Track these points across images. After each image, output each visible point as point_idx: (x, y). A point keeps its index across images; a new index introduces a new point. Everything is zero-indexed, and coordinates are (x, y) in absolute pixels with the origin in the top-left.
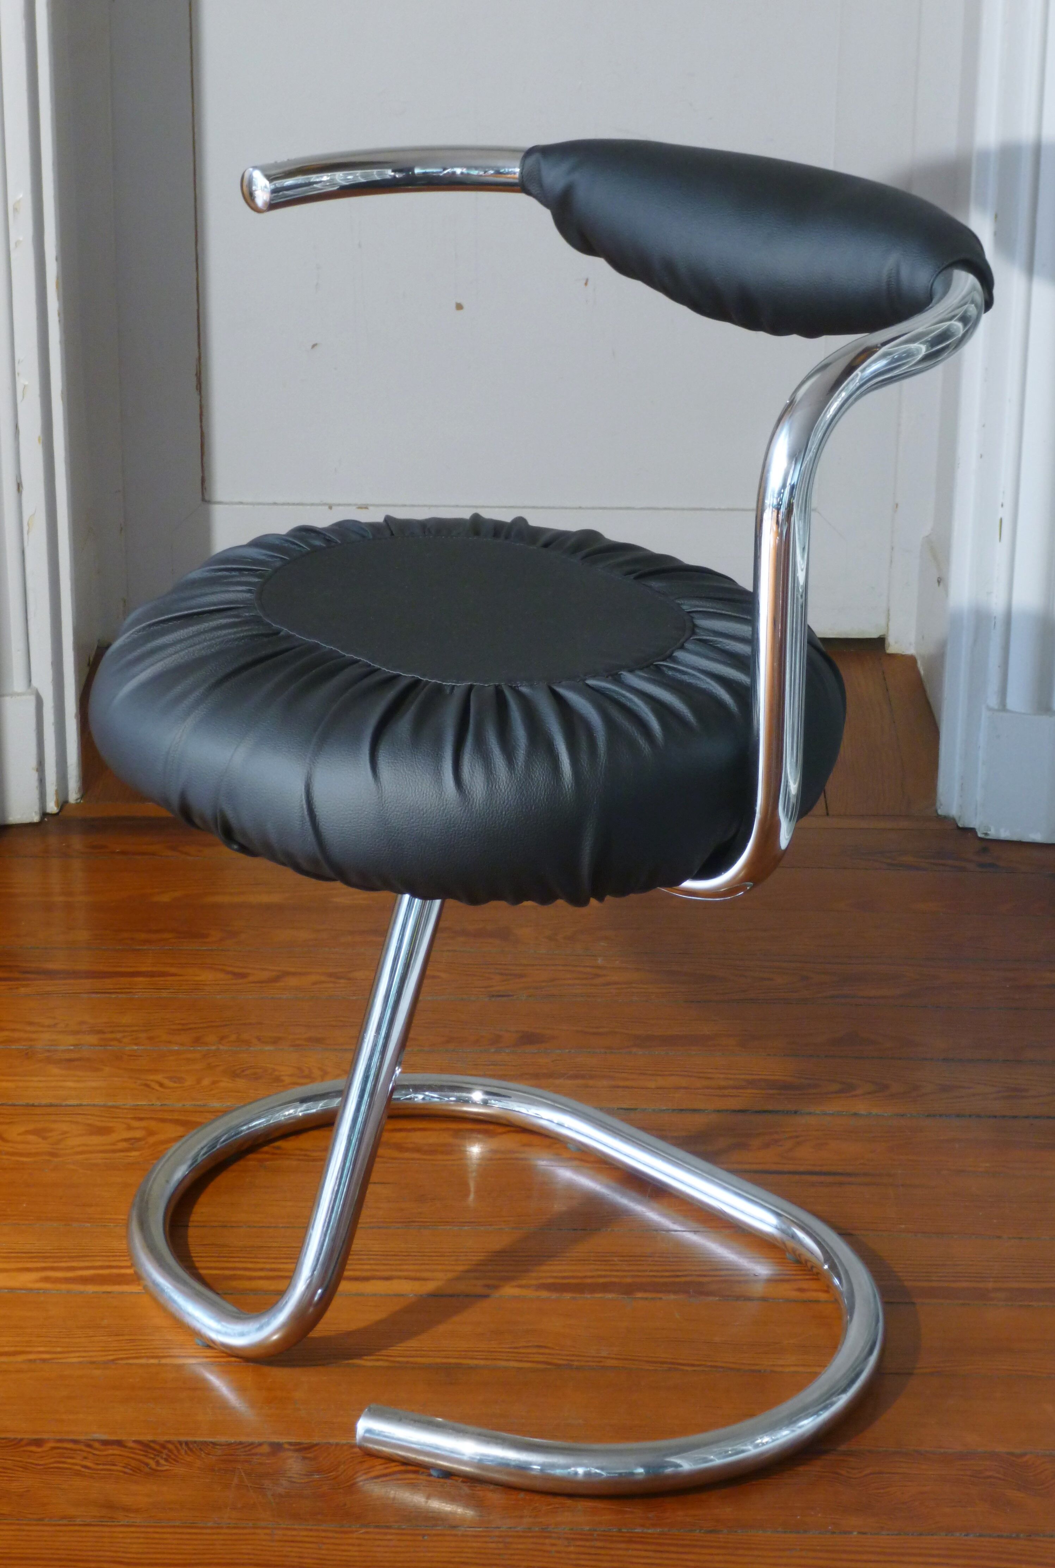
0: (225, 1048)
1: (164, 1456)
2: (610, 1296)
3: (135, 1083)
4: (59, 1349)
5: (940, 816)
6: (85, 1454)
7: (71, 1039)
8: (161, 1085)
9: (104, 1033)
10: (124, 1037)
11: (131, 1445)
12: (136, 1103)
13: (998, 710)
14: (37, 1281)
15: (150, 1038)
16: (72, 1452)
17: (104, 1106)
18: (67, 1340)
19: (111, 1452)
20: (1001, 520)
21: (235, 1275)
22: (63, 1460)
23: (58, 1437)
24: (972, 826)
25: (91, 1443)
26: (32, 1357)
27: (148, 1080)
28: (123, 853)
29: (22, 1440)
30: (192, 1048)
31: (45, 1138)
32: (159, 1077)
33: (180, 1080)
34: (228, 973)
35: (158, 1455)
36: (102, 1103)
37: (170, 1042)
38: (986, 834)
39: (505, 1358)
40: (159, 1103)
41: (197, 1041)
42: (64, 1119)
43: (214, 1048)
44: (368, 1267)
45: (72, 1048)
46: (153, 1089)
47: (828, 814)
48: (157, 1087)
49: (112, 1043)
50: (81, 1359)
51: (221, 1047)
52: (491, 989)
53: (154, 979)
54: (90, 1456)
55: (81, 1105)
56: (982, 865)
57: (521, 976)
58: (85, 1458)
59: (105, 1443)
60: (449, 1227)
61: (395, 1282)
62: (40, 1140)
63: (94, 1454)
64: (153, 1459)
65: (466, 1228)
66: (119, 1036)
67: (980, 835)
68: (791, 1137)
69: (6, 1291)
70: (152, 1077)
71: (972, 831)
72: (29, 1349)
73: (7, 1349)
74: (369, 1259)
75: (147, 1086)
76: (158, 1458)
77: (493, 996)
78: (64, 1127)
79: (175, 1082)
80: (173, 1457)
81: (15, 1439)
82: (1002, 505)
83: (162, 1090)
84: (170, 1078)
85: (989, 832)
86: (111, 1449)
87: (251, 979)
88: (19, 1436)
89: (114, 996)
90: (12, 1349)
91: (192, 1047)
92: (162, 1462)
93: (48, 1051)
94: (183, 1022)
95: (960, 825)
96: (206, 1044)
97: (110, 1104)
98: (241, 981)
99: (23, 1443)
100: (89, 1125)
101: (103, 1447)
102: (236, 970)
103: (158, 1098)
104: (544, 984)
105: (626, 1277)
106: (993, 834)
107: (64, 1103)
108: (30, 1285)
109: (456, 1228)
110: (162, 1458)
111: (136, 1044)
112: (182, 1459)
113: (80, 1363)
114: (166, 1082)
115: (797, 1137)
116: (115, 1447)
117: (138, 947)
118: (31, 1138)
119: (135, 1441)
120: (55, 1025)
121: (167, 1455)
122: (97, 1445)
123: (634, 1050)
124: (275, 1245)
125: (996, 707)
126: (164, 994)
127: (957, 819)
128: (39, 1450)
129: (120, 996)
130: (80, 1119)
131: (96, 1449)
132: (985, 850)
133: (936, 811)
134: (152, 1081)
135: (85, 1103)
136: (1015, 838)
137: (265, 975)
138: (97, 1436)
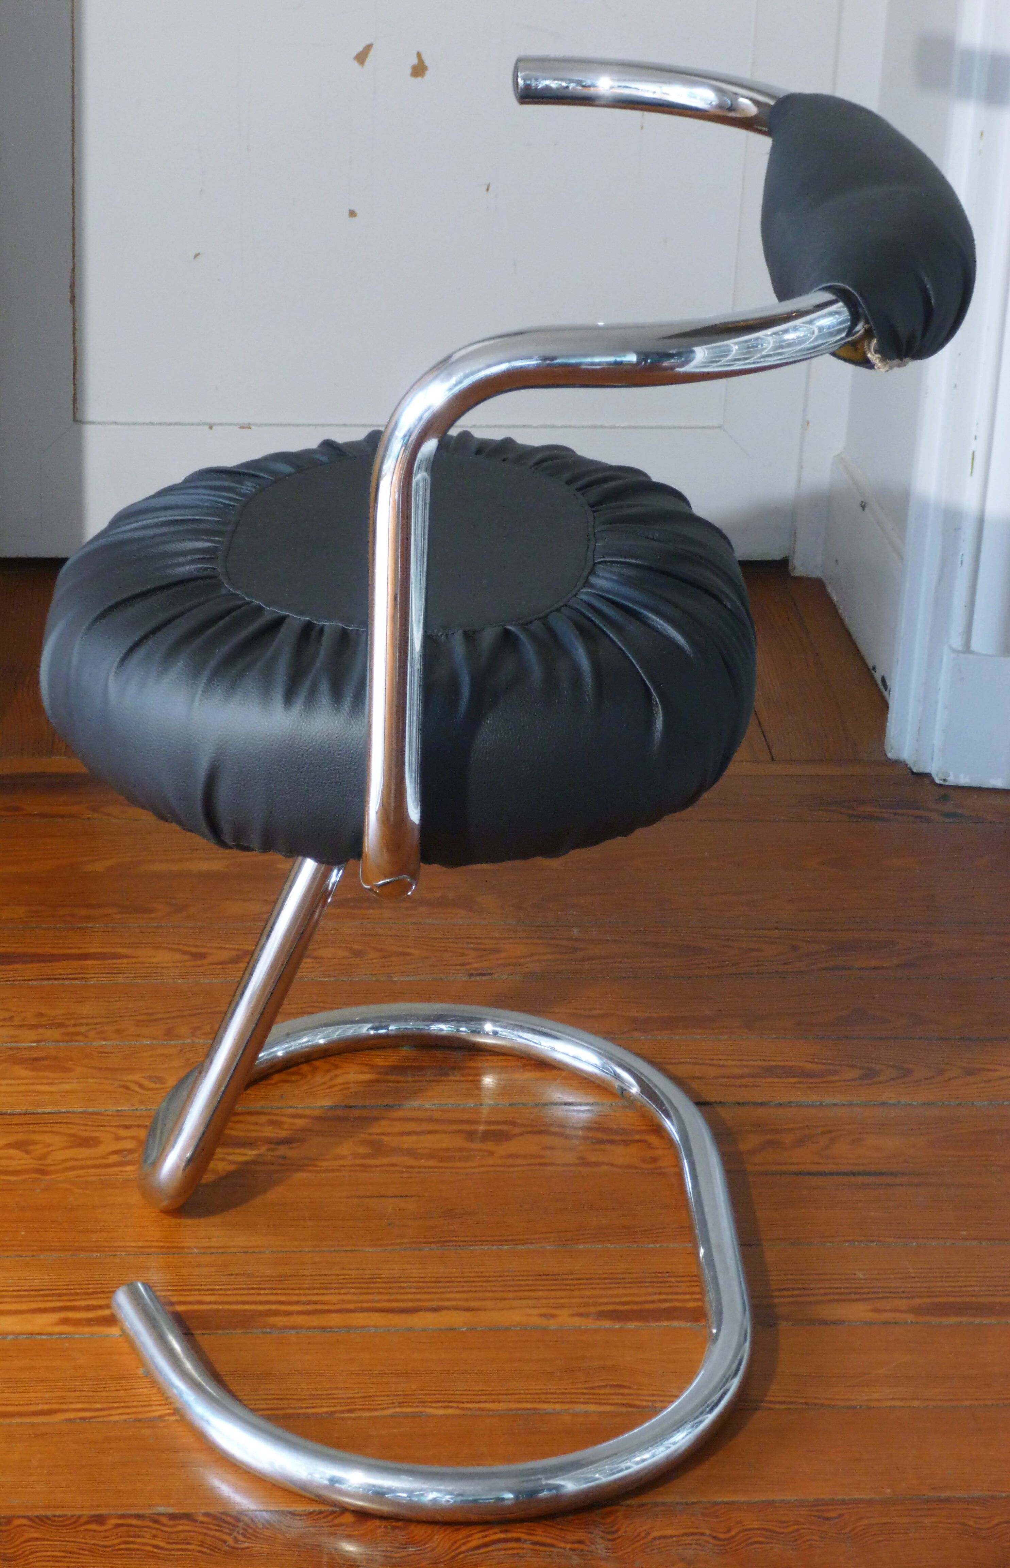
0: (201, 1041)
1: (241, 1531)
2: (676, 1324)
3: (112, 1084)
4: (98, 1406)
5: (890, 760)
6: (154, 1532)
7: (33, 1035)
8: (141, 1086)
9: (66, 1026)
10: (89, 1030)
11: (201, 1518)
12: (118, 1109)
13: (962, 652)
14: (56, 1324)
15: (118, 1031)
16: (138, 1529)
17: (84, 1113)
18: (104, 1394)
19: (181, 1528)
20: (974, 453)
21: (270, 1310)
22: (131, 1539)
23: (120, 1513)
24: (927, 771)
25: (157, 1517)
26: (71, 1415)
27: (125, 1081)
28: (42, 815)
29: (80, 1516)
30: (165, 1042)
31: (27, 1152)
32: (137, 1077)
33: (161, 1080)
34: (185, 953)
35: (235, 1530)
36: (81, 1110)
37: (139, 1036)
38: (945, 780)
39: (582, 1400)
40: (143, 1108)
41: (169, 1033)
42: (45, 1129)
43: (188, 1041)
44: (410, 1297)
45: (35, 1044)
46: (133, 1091)
47: (773, 759)
48: (137, 1089)
49: (78, 1038)
50: (124, 1417)
51: (197, 1041)
52: (467, 967)
53: (106, 962)
54: (159, 1533)
55: (59, 1113)
56: (946, 815)
57: (497, 951)
58: (155, 1536)
59: (173, 1517)
60: (486, 1247)
61: (443, 1313)
62: (24, 1155)
63: (164, 1531)
64: (230, 1534)
65: (506, 1247)
66: (83, 1029)
67: (937, 781)
68: (823, 1133)
69: (25, 1336)
70: (130, 1077)
71: (928, 776)
72: (65, 1407)
73: (40, 1407)
74: (411, 1287)
75: (127, 1088)
76: (235, 1534)
77: (472, 975)
78: (47, 1138)
79: (155, 1083)
80: (250, 1531)
81: (73, 1516)
82: (975, 438)
83: (143, 1092)
84: (150, 1078)
85: (948, 778)
86: (182, 1525)
87: (210, 959)
88: (77, 1513)
89: (67, 982)
90: (46, 1407)
91: (165, 1040)
92: (240, 1537)
93: (11, 1049)
94: (149, 1011)
95: (915, 770)
96: (179, 1037)
97: (91, 1110)
98: (198, 963)
99: (82, 1520)
100: (74, 1135)
101: (171, 1523)
102: (193, 950)
103: (142, 1102)
104: (522, 960)
105: (689, 1300)
106: (952, 780)
107: (40, 1111)
108: (50, 1329)
109: (494, 1248)
110: (238, 1533)
111: (104, 1039)
112: (261, 1534)
113: (125, 1421)
114: (147, 1083)
115: (830, 1132)
116: (184, 1522)
117: (81, 925)
118: (12, 1152)
119: (206, 1514)
120: (11, 1018)
121: (244, 1529)
122: (164, 1520)
123: (636, 1034)
124: (305, 1273)
125: (960, 649)
126: (121, 979)
127: (911, 764)
128: (102, 1528)
129: (74, 982)
130: (62, 1128)
131: (164, 1525)
132: (944, 798)
133: (886, 755)
134: (130, 1081)
135: (63, 1110)
136: (975, 784)
137: (225, 955)
138: (161, 1509)
